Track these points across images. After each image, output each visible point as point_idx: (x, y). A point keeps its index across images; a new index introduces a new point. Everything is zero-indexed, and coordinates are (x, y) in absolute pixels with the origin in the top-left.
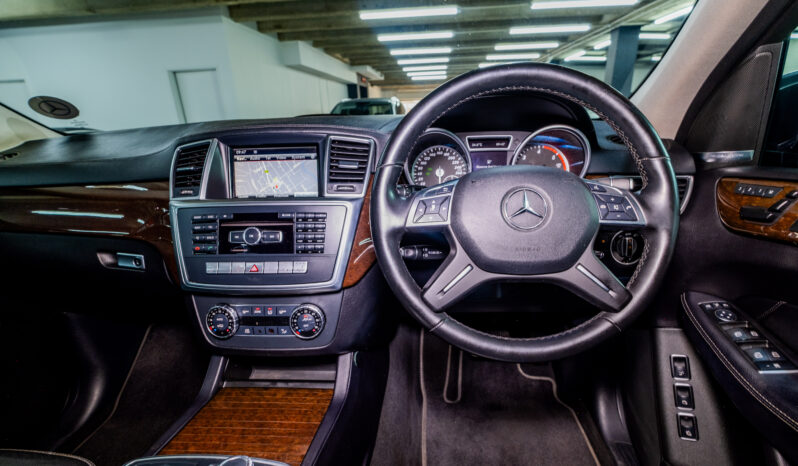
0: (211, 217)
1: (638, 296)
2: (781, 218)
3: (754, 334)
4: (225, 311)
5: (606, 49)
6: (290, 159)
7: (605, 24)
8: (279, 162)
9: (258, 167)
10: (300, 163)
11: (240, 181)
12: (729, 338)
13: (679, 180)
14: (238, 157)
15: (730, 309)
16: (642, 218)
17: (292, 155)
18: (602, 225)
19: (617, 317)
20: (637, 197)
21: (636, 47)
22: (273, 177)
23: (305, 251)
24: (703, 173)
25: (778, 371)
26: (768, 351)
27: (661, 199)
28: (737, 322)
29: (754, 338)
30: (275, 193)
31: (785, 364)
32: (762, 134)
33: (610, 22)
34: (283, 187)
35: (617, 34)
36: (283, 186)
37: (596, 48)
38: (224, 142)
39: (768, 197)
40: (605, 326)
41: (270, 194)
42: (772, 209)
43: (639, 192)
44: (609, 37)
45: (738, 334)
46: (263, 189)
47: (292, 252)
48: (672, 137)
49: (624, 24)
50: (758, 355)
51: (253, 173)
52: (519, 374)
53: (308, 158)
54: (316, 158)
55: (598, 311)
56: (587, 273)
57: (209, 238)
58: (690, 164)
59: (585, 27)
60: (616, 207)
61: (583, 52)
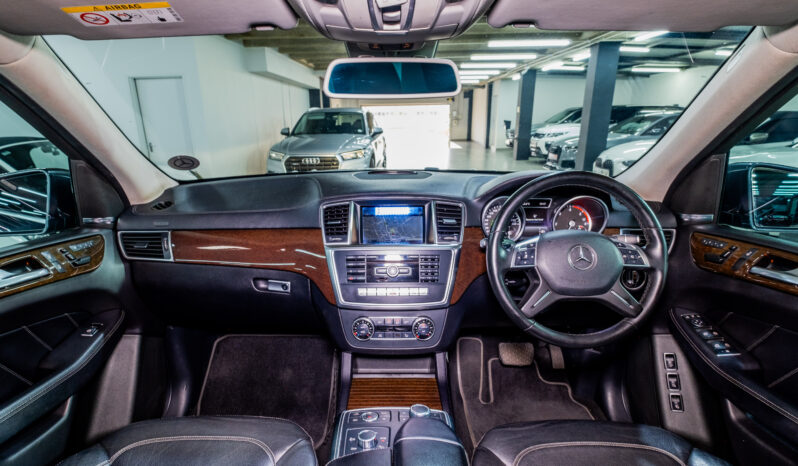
1: (646, 309)
2: (727, 262)
3: (715, 333)
4: (367, 322)
5: (587, 61)
7: (585, 40)
12: (700, 336)
13: (665, 232)
15: (701, 319)
16: (647, 263)
18: (625, 268)
19: (636, 320)
20: (644, 250)
21: (618, 59)
23: (427, 281)
24: (682, 227)
25: (728, 354)
26: (722, 343)
27: (657, 251)
28: (706, 326)
29: (715, 336)
31: (732, 351)
32: (717, 206)
33: (590, 38)
35: (597, 49)
37: (574, 60)
39: (720, 247)
40: (627, 326)
42: (722, 256)
43: (645, 247)
44: (589, 50)
45: (706, 334)
47: (418, 281)
48: (661, 199)
49: (604, 40)
50: (717, 346)
52: (539, 380)
54: (423, 215)
55: (621, 318)
56: (617, 296)
57: (359, 271)
58: (673, 221)
59: (565, 42)
60: (632, 257)
61: (562, 63)
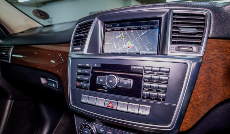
0: (87, 65)
4: (90, 128)
6: (139, 29)
8: (132, 31)
9: (119, 34)
10: (146, 31)
11: (107, 43)
17: (141, 27)
22: (127, 41)
23: (149, 97)
30: (127, 51)
36: (133, 47)
38: (100, 20)
41: (124, 52)
46: (120, 49)
47: (140, 97)
51: (115, 39)
57: (85, 78)
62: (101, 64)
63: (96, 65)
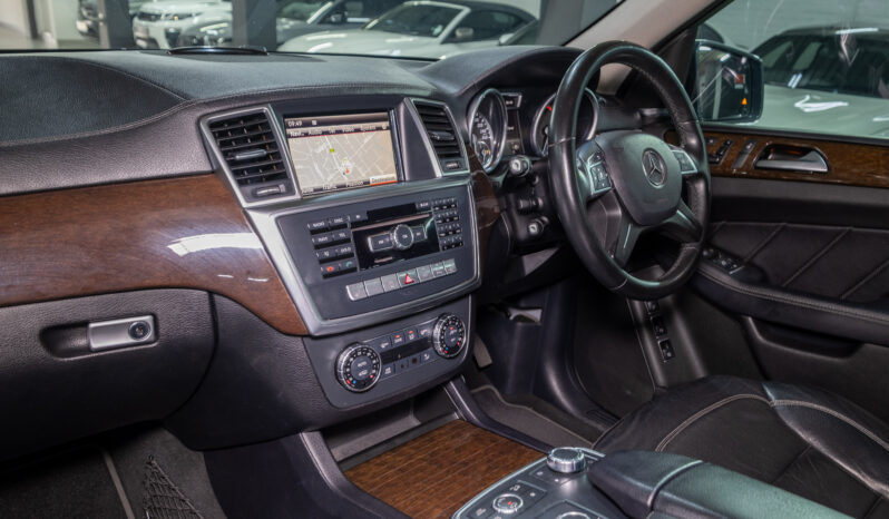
0: (339, 221)
6: (358, 131)
8: (346, 136)
9: (321, 144)
10: (370, 136)
14: (291, 132)
17: (361, 126)
22: (342, 157)
23: (449, 246)
30: (346, 180)
34: (355, 172)
36: (355, 169)
41: (340, 182)
46: (331, 176)
47: (438, 250)
51: (314, 154)
53: (379, 129)
54: (390, 128)
62: (368, 213)
63: (358, 217)
